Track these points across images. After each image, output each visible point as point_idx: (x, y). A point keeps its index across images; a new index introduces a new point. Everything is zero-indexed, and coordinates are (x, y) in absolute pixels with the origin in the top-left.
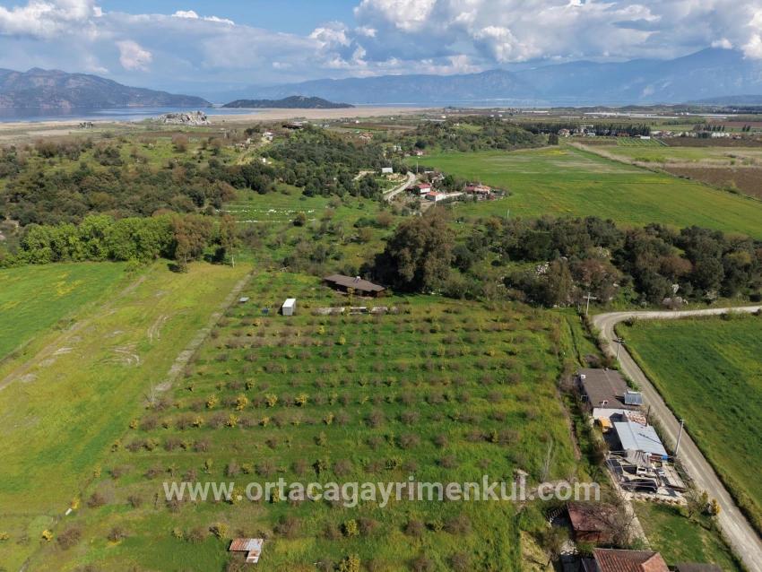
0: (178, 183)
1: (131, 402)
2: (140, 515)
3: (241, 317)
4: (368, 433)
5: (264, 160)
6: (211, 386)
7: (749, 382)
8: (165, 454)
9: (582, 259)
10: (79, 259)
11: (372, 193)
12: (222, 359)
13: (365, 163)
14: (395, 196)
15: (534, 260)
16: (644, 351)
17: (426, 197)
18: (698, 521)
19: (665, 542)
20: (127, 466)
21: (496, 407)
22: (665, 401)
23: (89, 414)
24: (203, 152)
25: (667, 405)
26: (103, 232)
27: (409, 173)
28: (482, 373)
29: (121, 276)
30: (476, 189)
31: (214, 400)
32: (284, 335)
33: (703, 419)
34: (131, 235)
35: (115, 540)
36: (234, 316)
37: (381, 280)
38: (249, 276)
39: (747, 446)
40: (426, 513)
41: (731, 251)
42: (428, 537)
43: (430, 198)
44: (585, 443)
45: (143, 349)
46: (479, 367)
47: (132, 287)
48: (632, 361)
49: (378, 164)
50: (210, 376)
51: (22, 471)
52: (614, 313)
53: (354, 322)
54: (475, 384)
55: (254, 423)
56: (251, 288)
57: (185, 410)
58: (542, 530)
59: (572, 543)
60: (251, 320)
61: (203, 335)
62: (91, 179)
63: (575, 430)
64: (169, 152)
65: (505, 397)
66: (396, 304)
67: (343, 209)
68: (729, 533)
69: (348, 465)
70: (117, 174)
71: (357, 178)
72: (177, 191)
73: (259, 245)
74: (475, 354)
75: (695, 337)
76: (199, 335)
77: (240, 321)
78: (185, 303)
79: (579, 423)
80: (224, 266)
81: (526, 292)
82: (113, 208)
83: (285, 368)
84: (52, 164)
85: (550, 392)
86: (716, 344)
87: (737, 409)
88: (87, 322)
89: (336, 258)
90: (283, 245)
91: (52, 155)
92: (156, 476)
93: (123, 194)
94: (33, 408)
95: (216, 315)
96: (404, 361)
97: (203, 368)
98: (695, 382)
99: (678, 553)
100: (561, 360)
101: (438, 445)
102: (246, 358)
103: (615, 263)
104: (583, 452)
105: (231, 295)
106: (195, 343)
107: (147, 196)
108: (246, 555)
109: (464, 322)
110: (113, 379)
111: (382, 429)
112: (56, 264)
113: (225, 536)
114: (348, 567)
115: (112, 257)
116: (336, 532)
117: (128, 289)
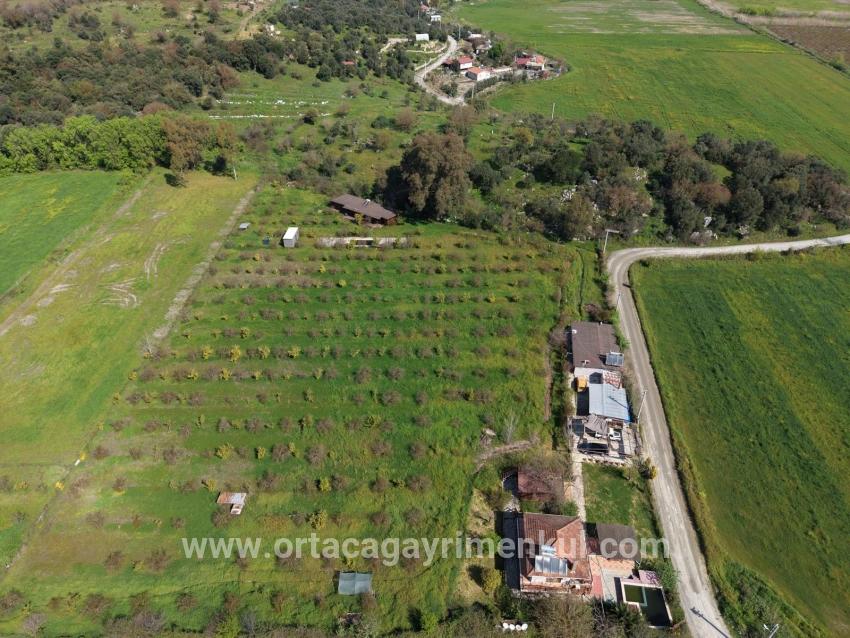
0: (169, 64)
1: (129, 351)
2: (141, 466)
3: (240, 248)
4: (355, 389)
5: (272, 28)
6: (206, 333)
7: (744, 338)
8: (162, 407)
9: (612, 185)
10: (68, 167)
11: (400, 72)
12: (219, 302)
13: (396, 27)
14: (428, 74)
15: (562, 184)
16: (651, 298)
17: (467, 75)
18: (636, 482)
19: (599, 502)
20: (129, 419)
21: (482, 362)
22: (650, 358)
23: (90, 362)
24: (198, 16)
25: (651, 363)
26: (89, 137)
27: (450, 38)
28: (477, 323)
29: (115, 192)
30: (529, 63)
31: (208, 351)
32: (284, 272)
33: (681, 379)
34: (120, 139)
35: (119, 491)
36: (234, 247)
37: (394, 204)
38: (252, 192)
39: (711, 410)
40: (394, 471)
41: (781, 176)
42: (391, 494)
43: (471, 76)
44: (557, 403)
45: (141, 287)
46: (476, 315)
47: (126, 206)
48: (634, 309)
49: (412, 28)
50: (206, 321)
51: (33, 422)
52: (635, 250)
53: (358, 258)
54: (467, 336)
55: (247, 376)
56: (253, 209)
57: (181, 360)
58: (495, 489)
59: (517, 501)
60: (250, 253)
61: (201, 271)
62: (69, 61)
63: (551, 389)
64: (157, 16)
65: (494, 351)
66: (406, 235)
67: (362, 98)
68: (659, 495)
69: (331, 422)
70: (98, 53)
71: (385, 49)
72: (169, 75)
73: (265, 149)
74: (475, 300)
75: (710, 281)
76: (197, 271)
77: (240, 253)
78: (184, 228)
79: (557, 383)
80: (226, 177)
81: (546, 222)
82: (99, 100)
83: (281, 314)
84: (21, 37)
85: (538, 346)
86: (729, 291)
87: (718, 369)
88: (81, 252)
89: (348, 171)
90: (291, 150)
91: (19, 25)
92: (154, 429)
93: (108, 81)
94: (36, 355)
95: (216, 245)
96: (402, 308)
97: (200, 313)
98: (689, 337)
99: (607, 512)
100: (561, 308)
101: (418, 403)
102: (242, 301)
103: (649, 188)
104: (553, 412)
105: (232, 218)
106: (192, 281)
107: (136, 84)
108: (231, 507)
109: (474, 259)
110: (112, 323)
111: (368, 384)
112: (43, 172)
113: (213, 489)
114: (316, 520)
115: (102, 165)
116: (311, 486)
117: (122, 209)
